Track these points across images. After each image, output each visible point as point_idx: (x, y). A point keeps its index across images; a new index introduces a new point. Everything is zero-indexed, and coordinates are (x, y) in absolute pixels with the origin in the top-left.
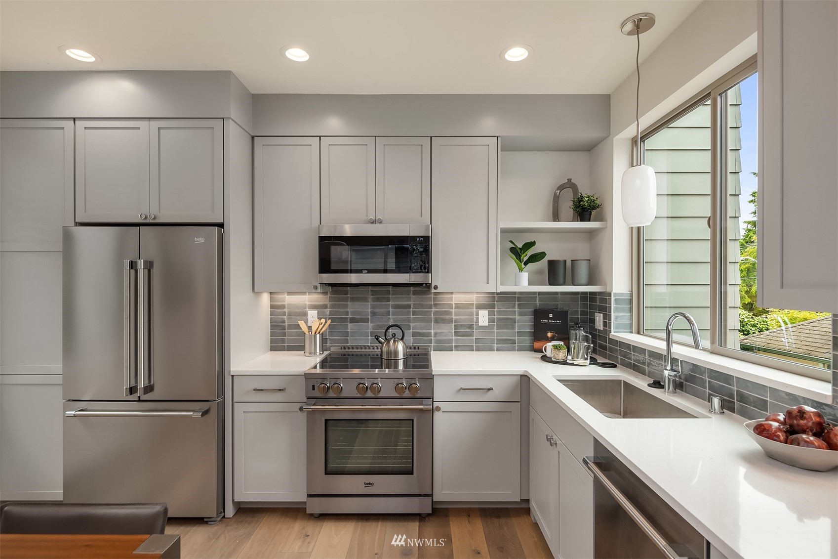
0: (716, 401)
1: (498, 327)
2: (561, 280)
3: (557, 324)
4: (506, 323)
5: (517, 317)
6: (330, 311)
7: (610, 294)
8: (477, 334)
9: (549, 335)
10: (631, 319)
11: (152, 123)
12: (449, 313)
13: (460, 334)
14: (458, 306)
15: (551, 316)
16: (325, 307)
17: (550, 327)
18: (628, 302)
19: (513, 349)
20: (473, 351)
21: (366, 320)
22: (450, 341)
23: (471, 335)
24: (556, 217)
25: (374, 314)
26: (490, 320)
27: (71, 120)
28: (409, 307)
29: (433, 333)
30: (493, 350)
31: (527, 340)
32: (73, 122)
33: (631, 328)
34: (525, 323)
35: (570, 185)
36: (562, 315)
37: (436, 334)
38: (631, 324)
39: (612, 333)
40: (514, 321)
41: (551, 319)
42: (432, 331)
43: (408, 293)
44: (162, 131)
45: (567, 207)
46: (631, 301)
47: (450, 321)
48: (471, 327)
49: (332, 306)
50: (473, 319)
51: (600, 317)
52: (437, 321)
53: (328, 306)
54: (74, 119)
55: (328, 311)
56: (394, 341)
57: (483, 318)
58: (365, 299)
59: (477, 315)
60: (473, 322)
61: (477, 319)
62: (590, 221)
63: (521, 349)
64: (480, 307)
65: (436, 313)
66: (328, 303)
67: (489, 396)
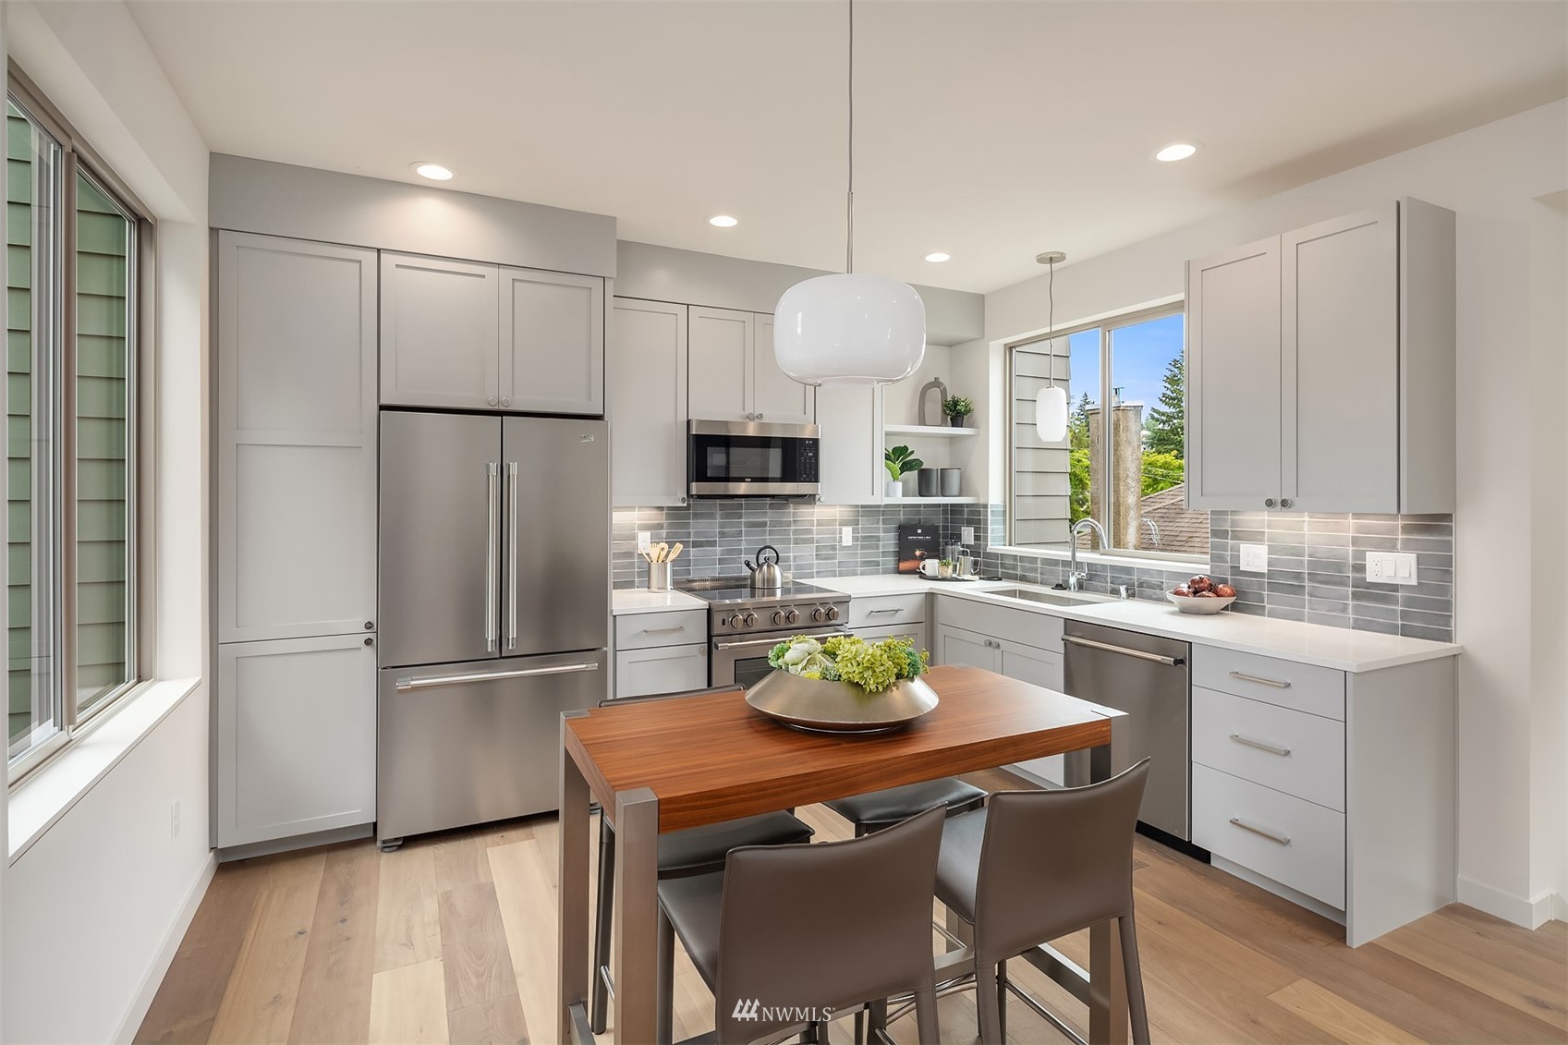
0: (1123, 589)
1: (863, 547)
2: (934, 490)
3: (926, 541)
4: (868, 541)
5: (882, 534)
6: (667, 533)
7: (986, 506)
8: (840, 556)
9: (918, 553)
10: (1005, 531)
11: (503, 271)
12: (809, 531)
13: (822, 557)
14: (820, 523)
15: (919, 531)
16: (660, 526)
17: (919, 545)
18: (1001, 513)
19: (877, 573)
20: (836, 576)
21: (712, 544)
22: (811, 566)
23: (834, 557)
24: (922, 422)
25: (722, 535)
26: (855, 539)
27: (372, 253)
28: (764, 524)
29: (792, 558)
30: (857, 575)
31: (891, 561)
32: (376, 254)
33: (1004, 540)
34: (889, 541)
35: (936, 383)
36: (931, 530)
37: (795, 558)
38: (1005, 537)
39: (989, 546)
40: (878, 539)
41: (920, 535)
42: (791, 554)
43: (762, 507)
44: (516, 283)
45: (934, 408)
46: (1005, 512)
47: (811, 541)
48: (834, 548)
49: (671, 526)
50: (835, 538)
51: (970, 531)
52: (796, 543)
53: (665, 526)
54: (379, 250)
55: (664, 532)
56: (769, 566)
57: (847, 536)
58: (712, 516)
59: (841, 533)
60: (835, 541)
61: (841, 537)
62: (962, 426)
63: (885, 572)
64: (844, 523)
65: (796, 532)
66: (665, 522)
67: (899, 618)
